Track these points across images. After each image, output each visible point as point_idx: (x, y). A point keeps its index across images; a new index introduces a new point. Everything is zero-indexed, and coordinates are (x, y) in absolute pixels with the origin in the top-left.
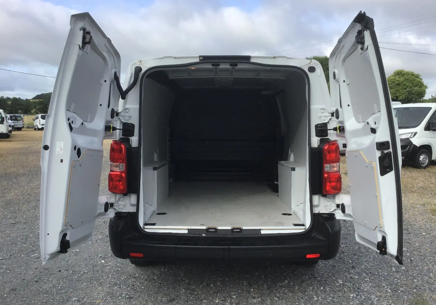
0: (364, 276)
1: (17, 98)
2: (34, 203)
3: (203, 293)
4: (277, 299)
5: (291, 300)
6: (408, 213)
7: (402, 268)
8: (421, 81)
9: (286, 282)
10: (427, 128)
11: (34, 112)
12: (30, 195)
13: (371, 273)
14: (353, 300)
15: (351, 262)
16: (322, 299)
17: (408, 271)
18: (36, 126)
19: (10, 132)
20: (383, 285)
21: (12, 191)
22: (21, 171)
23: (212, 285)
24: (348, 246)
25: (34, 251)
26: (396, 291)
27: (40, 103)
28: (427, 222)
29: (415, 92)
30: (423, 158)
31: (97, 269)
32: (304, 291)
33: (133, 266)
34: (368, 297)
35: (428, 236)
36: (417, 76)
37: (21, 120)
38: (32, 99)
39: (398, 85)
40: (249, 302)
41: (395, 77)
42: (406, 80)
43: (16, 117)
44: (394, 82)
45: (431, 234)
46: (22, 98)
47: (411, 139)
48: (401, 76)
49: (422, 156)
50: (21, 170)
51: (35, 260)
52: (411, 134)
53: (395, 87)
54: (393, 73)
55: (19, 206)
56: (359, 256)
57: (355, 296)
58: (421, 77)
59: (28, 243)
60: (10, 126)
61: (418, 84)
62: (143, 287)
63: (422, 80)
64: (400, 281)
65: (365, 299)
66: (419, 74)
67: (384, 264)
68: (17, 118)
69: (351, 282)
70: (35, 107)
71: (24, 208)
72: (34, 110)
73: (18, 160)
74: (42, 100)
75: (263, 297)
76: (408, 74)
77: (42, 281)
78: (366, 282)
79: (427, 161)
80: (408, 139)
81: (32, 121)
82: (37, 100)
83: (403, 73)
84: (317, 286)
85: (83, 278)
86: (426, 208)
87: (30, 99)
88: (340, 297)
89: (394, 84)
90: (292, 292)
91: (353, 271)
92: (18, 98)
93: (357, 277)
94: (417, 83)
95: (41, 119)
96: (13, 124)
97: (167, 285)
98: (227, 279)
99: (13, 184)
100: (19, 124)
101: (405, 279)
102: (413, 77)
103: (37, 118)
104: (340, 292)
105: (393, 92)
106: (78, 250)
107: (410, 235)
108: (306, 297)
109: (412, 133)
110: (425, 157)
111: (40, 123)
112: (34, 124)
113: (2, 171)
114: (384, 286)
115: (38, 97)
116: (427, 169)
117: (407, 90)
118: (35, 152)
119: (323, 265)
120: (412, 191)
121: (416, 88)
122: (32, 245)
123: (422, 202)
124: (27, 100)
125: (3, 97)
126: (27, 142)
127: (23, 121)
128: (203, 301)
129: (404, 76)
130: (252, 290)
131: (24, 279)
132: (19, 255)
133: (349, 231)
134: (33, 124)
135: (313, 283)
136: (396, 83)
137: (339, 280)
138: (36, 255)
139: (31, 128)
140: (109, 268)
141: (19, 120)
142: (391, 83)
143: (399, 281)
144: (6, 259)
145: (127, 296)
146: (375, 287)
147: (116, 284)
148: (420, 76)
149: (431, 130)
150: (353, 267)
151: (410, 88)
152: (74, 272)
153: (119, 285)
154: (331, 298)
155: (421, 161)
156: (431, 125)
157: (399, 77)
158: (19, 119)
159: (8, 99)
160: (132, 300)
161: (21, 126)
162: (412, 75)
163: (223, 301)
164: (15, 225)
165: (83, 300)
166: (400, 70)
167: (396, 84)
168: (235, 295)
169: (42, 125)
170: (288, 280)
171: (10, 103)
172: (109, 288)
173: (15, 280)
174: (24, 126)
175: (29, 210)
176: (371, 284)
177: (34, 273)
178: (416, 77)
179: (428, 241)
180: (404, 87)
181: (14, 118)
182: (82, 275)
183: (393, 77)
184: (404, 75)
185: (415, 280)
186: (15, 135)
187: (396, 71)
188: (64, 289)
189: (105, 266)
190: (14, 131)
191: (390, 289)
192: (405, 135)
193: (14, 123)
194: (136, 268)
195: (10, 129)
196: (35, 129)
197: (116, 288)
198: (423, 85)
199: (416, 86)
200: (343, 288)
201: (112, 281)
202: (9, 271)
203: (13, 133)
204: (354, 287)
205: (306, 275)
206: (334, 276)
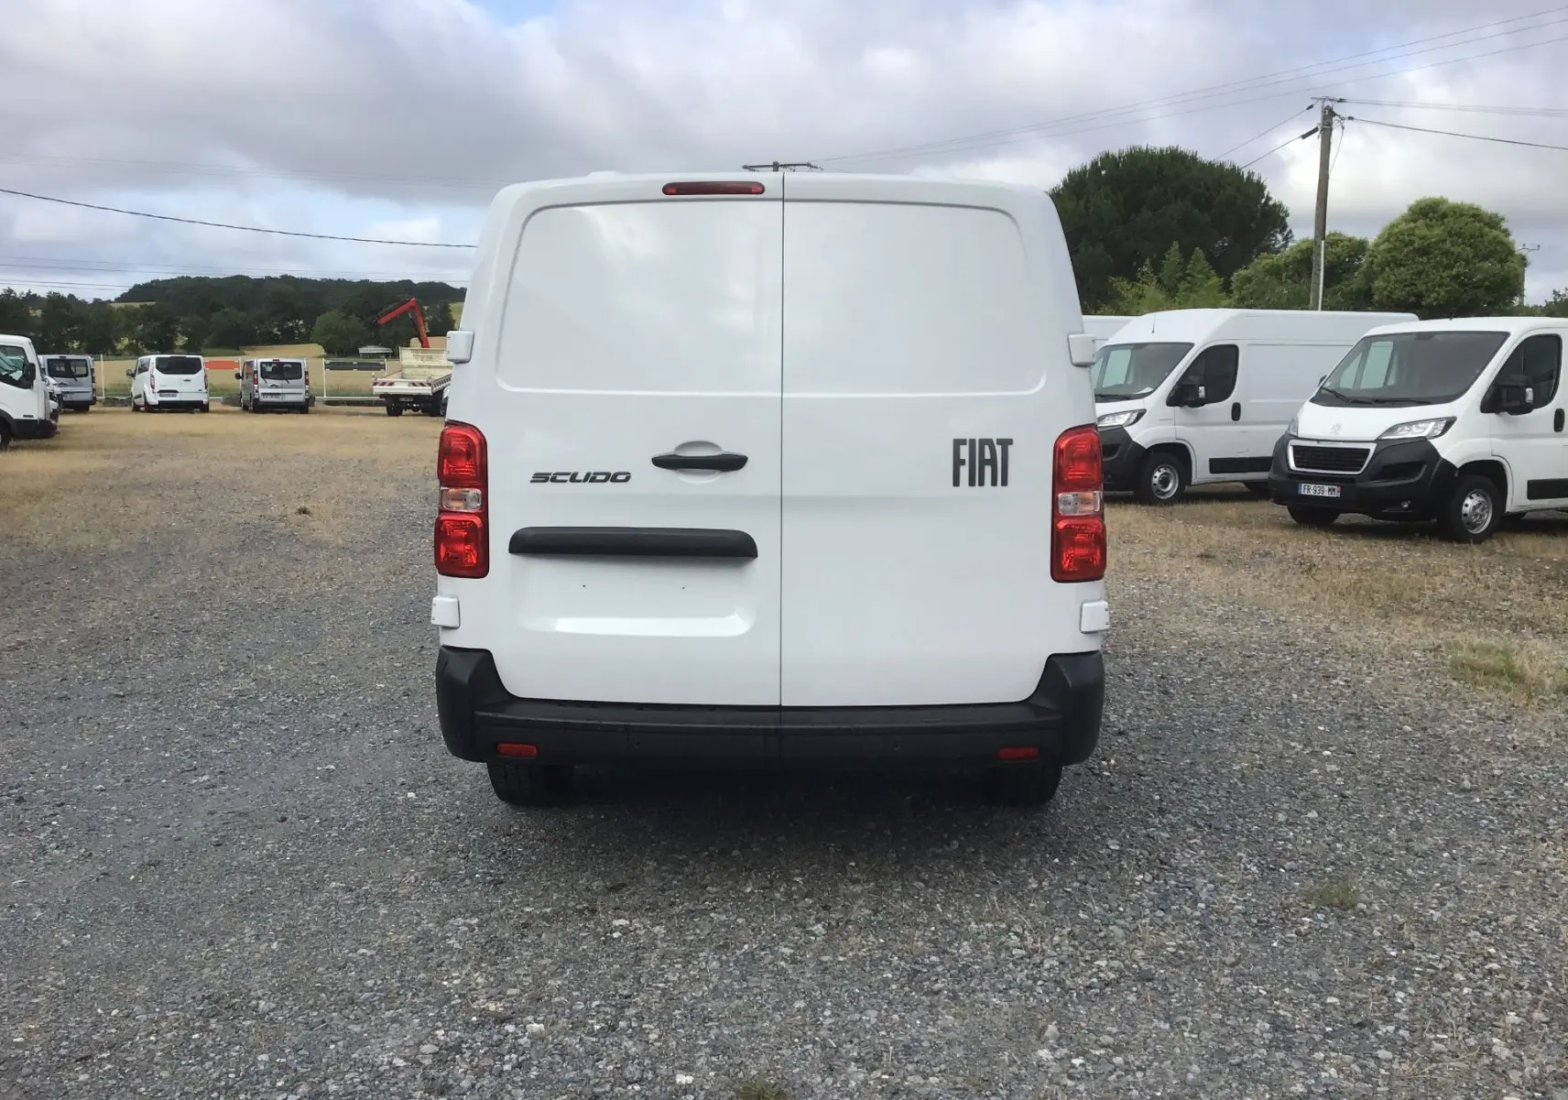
0: (1186, 833)
1: (63, 297)
2: (174, 640)
3: (709, 872)
4: (922, 884)
5: (960, 888)
6: (1375, 674)
7: (1310, 815)
8: (1505, 239)
9: (955, 844)
10: (1492, 403)
11: (128, 347)
12: (156, 615)
13: (1210, 826)
14: (1140, 888)
15: (1157, 798)
16: (1050, 885)
17: (1324, 824)
18: (139, 396)
19: (54, 415)
20: (1239, 854)
21: (94, 605)
22: (114, 545)
23: (735, 853)
24: (1159, 758)
25: (195, 769)
26: (1274, 870)
27: (148, 315)
28: (1429, 698)
29: (1484, 280)
30: (1475, 508)
31: (396, 814)
32: (1002, 867)
33: (503, 805)
34: (1186, 883)
35: (1419, 735)
36: (1493, 222)
37: (86, 375)
38: (118, 300)
39: (1424, 251)
40: (841, 891)
41: (1412, 225)
42: (1450, 235)
43: (68, 363)
44: (1411, 243)
45: (1429, 730)
46: (79, 297)
47: (1434, 442)
48: (1434, 221)
49: (1471, 498)
50: (114, 540)
51: (204, 792)
52: (1433, 424)
53: (1413, 260)
54: (1405, 210)
55: (125, 646)
56: (1185, 784)
57: (1149, 878)
58: (1504, 225)
59: (174, 749)
60: (52, 396)
61: (1495, 251)
62: (534, 858)
63: (1508, 235)
64: (1294, 845)
65: (1177, 886)
66: (1501, 215)
67: (1258, 805)
68: (73, 369)
69: (1143, 847)
70: (128, 330)
71: (145, 654)
72: (126, 341)
73: (98, 510)
74: (153, 303)
75: (880, 881)
76: (1462, 215)
77: (234, 844)
78: (1190, 847)
79: (1488, 518)
80: (1423, 440)
81: (126, 379)
82: (137, 305)
83: (1443, 208)
84: (1043, 856)
85: (353, 835)
86: (1439, 660)
87: (110, 301)
88: (1103, 881)
89: (1411, 248)
90: (968, 869)
91: (1157, 821)
92: (66, 295)
93: (1165, 835)
94: (1491, 248)
95: (157, 373)
96: (58, 390)
97: (604, 851)
98: (781, 839)
99: (92, 584)
100: (80, 390)
101: (1309, 842)
102: (1477, 224)
103: (143, 369)
104: (1108, 869)
105: (1406, 280)
106: (332, 767)
107: (1362, 731)
108: (1008, 882)
109: (1438, 420)
110: (1480, 504)
111: (153, 387)
112: (132, 390)
113: (49, 543)
114: (1241, 858)
115: (137, 293)
116: (1487, 544)
117: (1454, 272)
118: (149, 485)
119: (1070, 806)
120: (1412, 611)
121: (1487, 264)
122: (187, 753)
123: (1431, 640)
124: (97, 302)
125: (10, 291)
126: (117, 451)
127: (93, 381)
128: (709, 888)
129: (1446, 220)
130: (853, 864)
131: (179, 839)
132: (153, 779)
133: (1173, 721)
134: (126, 391)
135: (1034, 848)
136: (1416, 245)
137: (1110, 842)
138: (205, 778)
139: (123, 403)
140: (430, 811)
141: (81, 376)
142: (1398, 244)
143: (1290, 846)
144: (115, 789)
145: (489, 878)
146: (1213, 860)
147: (453, 850)
148: (1503, 219)
149: (1505, 410)
150: (1161, 811)
151: (1467, 262)
152: (327, 823)
153: (462, 852)
154: (1076, 884)
155: (1465, 515)
156: (1504, 392)
157: (1427, 225)
158: (78, 373)
159: (31, 299)
160: (502, 887)
161: (88, 397)
162: (1474, 216)
163: (763, 888)
164: (126, 699)
165: (360, 887)
166: (1430, 199)
167: (1416, 251)
168: (801, 875)
169: (161, 392)
170: (960, 840)
171: (39, 313)
172: (435, 858)
173: (152, 841)
174: (98, 398)
175: (161, 660)
176: (1203, 852)
177: (206, 826)
178: (1487, 224)
179: (1414, 748)
180: (1445, 261)
181: (63, 369)
182: (352, 829)
183: (1404, 224)
184: (1444, 216)
185: (1338, 845)
186: (67, 426)
187: (1418, 203)
188: (301, 861)
189: (420, 806)
190: (65, 413)
191: (1259, 865)
192: (1414, 427)
193: (62, 385)
194: (511, 810)
195: (54, 405)
196: (136, 409)
197: (453, 859)
198: (1511, 252)
199: (1485, 258)
200: (1119, 861)
201: (443, 844)
202: (129, 820)
203: (63, 420)
204: (1152, 857)
205: (1015, 829)
206: (1099, 833)
